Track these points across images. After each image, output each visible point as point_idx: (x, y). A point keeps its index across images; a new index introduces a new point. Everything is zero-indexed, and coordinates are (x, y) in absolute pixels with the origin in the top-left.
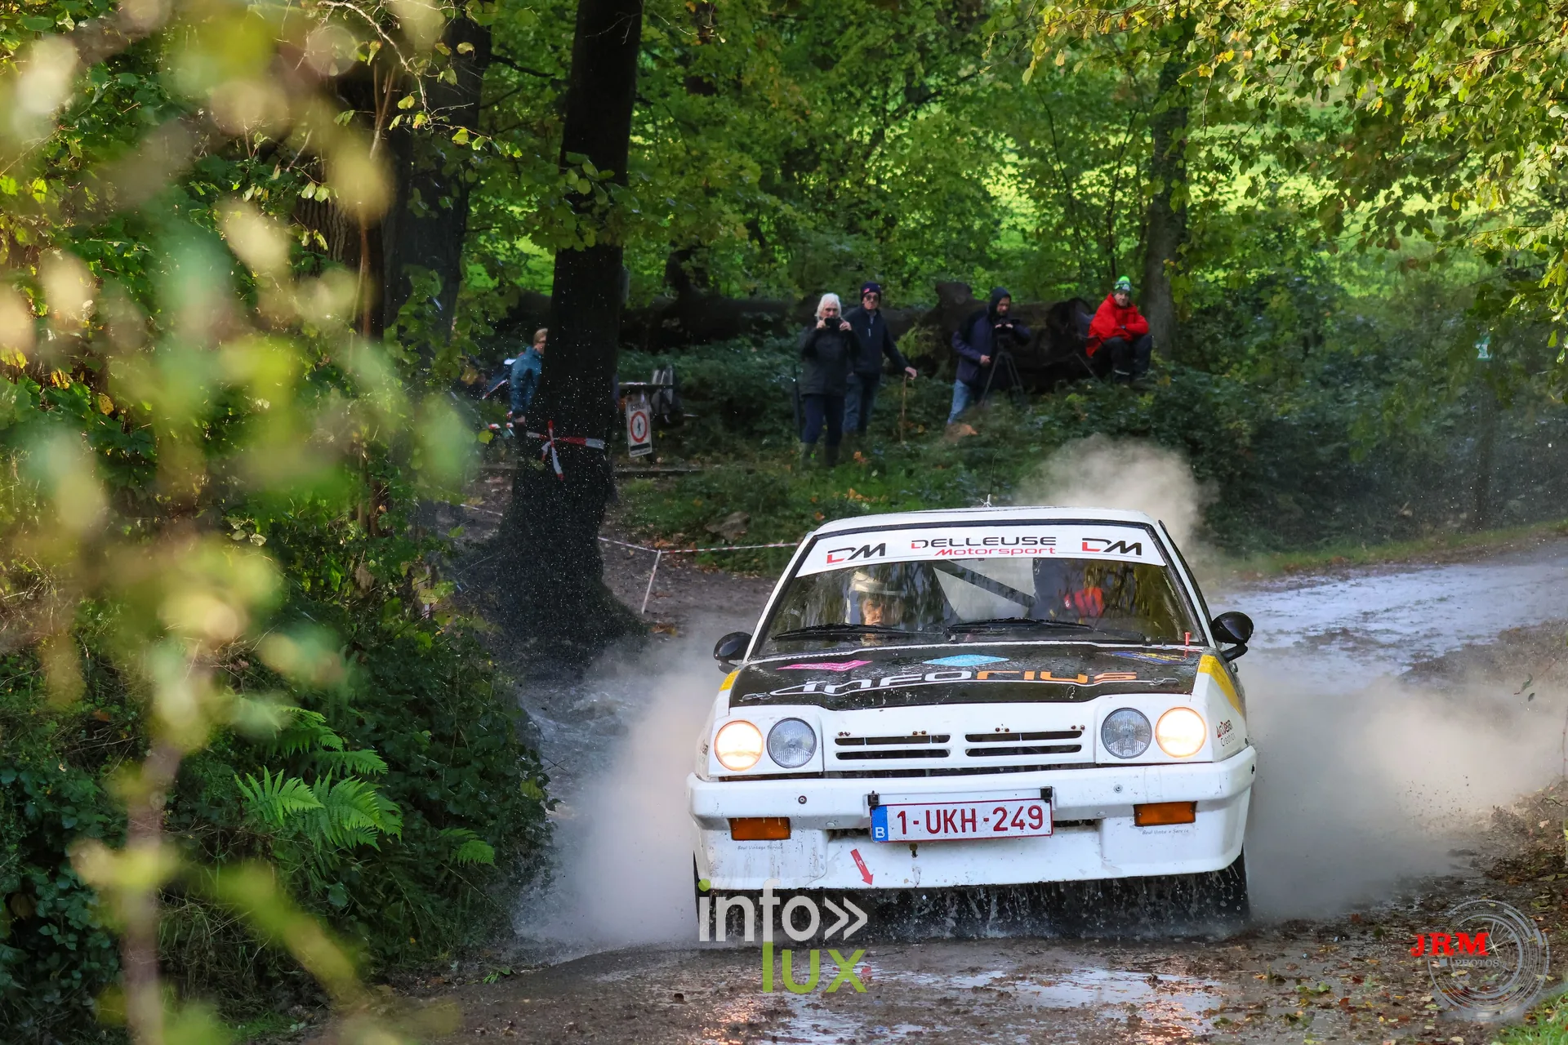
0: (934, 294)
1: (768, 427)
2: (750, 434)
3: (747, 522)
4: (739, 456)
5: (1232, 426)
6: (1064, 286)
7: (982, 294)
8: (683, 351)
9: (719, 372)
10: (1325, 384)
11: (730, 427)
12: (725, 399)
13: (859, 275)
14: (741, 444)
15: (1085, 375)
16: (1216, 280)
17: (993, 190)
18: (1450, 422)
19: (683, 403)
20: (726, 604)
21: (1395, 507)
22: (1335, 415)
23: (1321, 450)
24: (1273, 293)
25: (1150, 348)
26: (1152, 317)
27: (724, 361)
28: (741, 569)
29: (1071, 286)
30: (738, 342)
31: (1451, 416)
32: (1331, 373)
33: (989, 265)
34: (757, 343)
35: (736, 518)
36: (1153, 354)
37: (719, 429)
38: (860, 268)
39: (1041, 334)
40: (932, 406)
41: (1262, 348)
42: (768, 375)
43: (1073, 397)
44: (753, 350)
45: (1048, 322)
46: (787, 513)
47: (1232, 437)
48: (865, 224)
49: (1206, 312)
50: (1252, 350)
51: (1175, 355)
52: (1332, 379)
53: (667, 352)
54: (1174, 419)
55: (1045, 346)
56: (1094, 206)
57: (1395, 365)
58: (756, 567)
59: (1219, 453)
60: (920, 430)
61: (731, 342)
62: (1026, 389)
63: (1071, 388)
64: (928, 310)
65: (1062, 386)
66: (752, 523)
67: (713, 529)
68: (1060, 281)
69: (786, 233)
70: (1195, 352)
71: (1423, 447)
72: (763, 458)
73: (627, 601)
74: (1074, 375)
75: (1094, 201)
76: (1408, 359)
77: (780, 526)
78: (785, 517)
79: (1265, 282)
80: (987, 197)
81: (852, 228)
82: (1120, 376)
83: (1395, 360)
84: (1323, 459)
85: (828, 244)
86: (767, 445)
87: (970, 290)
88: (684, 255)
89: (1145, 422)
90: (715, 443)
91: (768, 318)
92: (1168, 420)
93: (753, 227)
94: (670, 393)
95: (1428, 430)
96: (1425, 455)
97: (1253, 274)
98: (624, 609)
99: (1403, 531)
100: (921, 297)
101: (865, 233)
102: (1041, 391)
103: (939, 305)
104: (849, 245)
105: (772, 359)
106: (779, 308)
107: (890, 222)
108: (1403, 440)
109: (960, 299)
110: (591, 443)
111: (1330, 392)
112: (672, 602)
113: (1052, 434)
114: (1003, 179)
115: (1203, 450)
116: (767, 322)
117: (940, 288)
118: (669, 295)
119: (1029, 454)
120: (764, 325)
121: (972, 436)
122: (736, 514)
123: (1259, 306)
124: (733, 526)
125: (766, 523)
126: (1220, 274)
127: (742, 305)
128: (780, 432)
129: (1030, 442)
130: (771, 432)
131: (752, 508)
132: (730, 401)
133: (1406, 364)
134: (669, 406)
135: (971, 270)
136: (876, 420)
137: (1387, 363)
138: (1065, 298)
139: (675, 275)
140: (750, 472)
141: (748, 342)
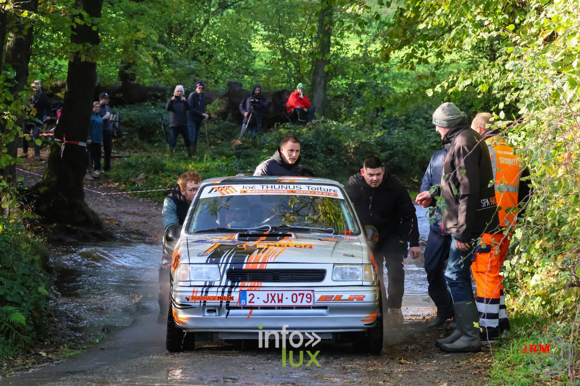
0: (227, 86)
1: (157, 139)
2: (151, 142)
3: (147, 178)
4: (145, 150)
5: (346, 144)
6: (280, 85)
7: (247, 86)
8: (124, 107)
9: (138, 116)
10: (385, 128)
11: (142, 138)
12: (140, 127)
13: (197, 78)
14: (146, 145)
15: (288, 121)
16: (342, 84)
17: (253, 45)
18: (434, 144)
19: (122, 128)
20: (136, 211)
21: (411, 178)
22: (388, 140)
23: (382, 155)
24: (365, 90)
25: (314, 111)
26: (315, 98)
27: (140, 111)
28: (143, 197)
29: (284, 85)
30: (146, 104)
31: (435, 142)
32: (387, 123)
33: (250, 74)
34: (154, 104)
35: (142, 176)
36: (315, 113)
37: (137, 139)
38: (197, 75)
39: (269, 104)
40: (225, 132)
41: (360, 113)
42: (158, 118)
43: (282, 130)
44: (153, 107)
45: (273, 99)
46: (163, 174)
47: (346, 149)
48: (200, 57)
49: (338, 97)
50: (355, 113)
51: (324, 114)
52: (388, 126)
53: (117, 107)
54: (323, 140)
55: (271, 109)
56: (293, 53)
57: (412, 120)
58: (150, 196)
59: (341, 155)
60: (219, 141)
61: (143, 104)
62: (263, 126)
63: (281, 126)
64: (224, 93)
65: (278, 125)
66: (149, 179)
67: (133, 180)
68: (279, 82)
69: (168, 60)
70: (332, 113)
71: (423, 155)
72: (155, 151)
73: (96, 209)
74: (283, 121)
75: (294, 51)
76: (418, 118)
77: (161, 180)
78: (162, 176)
79: (362, 86)
80: (251, 47)
81: (194, 58)
82: (301, 122)
83: (413, 119)
84: (383, 158)
85: (185, 65)
86: (157, 146)
87: (241, 86)
88: (127, 68)
89: (311, 141)
90: (136, 145)
91: (159, 94)
92: (320, 140)
93: (155, 57)
94: (117, 124)
95: (426, 147)
96: (424, 157)
97: (357, 82)
98: (93, 212)
99: (415, 188)
100: (222, 87)
101: (200, 61)
102: (269, 127)
103: (229, 91)
104: (193, 65)
105: (159, 111)
106: (163, 90)
107: (211, 56)
108: (415, 151)
109: (237, 89)
110: (81, 144)
111: (387, 131)
112: (114, 210)
113: (272, 145)
114: (257, 41)
115: (334, 153)
116: (158, 96)
117: (229, 84)
118: (120, 84)
119: (263, 153)
120: (157, 97)
121: (240, 145)
122: (142, 174)
123: (359, 95)
124: (141, 179)
125: (154, 178)
126: (344, 82)
127: (150, 89)
128: (161, 141)
129: (264, 148)
130: (158, 141)
131: (149, 172)
132: (142, 128)
133: (417, 120)
134: (116, 128)
135: (243, 77)
136: (201, 137)
137: (410, 119)
138: (280, 89)
139: (123, 76)
140: (149, 157)
141: (150, 104)
